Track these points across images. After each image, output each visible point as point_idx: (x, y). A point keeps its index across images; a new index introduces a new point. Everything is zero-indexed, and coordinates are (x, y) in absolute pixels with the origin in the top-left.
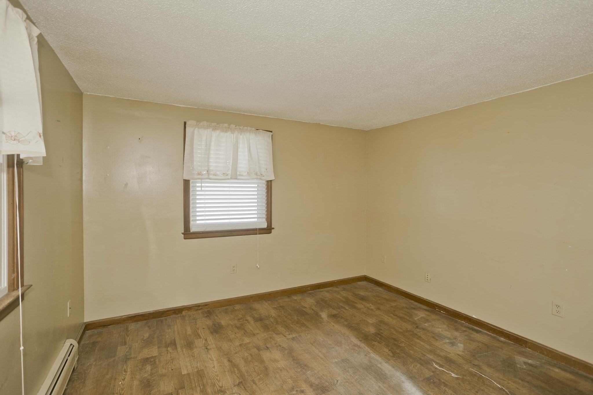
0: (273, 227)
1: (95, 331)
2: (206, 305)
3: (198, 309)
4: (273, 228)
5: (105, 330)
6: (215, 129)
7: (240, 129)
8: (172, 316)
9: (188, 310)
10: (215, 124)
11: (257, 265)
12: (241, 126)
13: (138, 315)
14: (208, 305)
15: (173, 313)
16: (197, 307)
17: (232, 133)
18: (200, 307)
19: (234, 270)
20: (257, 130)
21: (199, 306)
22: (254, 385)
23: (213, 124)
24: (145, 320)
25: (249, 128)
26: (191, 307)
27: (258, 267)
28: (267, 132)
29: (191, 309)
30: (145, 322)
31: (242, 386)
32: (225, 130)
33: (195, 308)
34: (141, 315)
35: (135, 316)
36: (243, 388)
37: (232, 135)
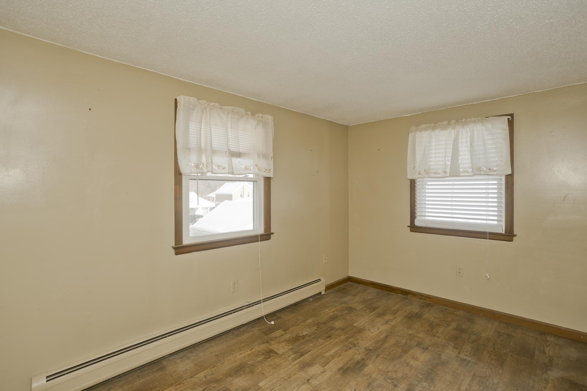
0: (515, 233)
1: (352, 283)
2: (429, 298)
3: (422, 299)
4: (515, 236)
5: (356, 285)
6: (434, 129)
7: (462, 122)
8: (399, 295)
9: (412, 295)
10: (434, 124)
11: (487, 275)
12: (463, 119)
13: (377, 284)
14: (431, 298)
15: (401, 293)
16: (420, 296)
17: (453, 129)
18: (424, 298)
19: (460, 273)
20: (486, 118)
21: (422, 296)
22: (375, 357)
23: (432, 124)
24: (381, 289)
25: (473, 119)
26: (415, 294)
27: (488, 277)
28: (502, 117)
29: (415, 296)
30: (380, 290)
31: (368, 352)
32: (444, 128)
33: (418, 296)
34: (379, 285)
35: (375, 284)
36: (367, 353)
37: (453, 130)
